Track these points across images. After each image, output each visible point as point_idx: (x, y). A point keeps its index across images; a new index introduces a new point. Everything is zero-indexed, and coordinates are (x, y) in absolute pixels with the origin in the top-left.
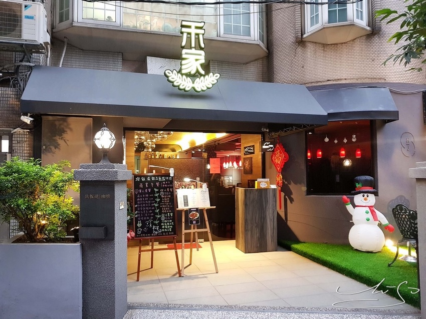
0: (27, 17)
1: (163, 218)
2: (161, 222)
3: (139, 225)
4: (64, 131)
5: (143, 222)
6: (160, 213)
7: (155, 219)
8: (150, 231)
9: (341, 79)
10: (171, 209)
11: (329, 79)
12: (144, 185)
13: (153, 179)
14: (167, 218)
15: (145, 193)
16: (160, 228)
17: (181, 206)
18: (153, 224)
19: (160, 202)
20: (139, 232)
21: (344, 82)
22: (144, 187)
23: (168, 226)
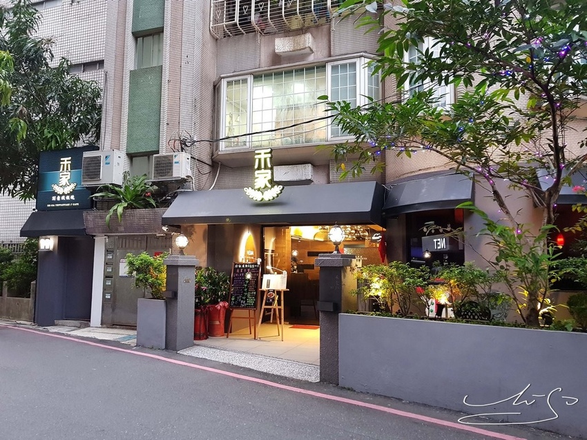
0: (176, 163)
1: (249, 296)
2: (247, 298)
3: (233, 299)
4: (192, 234)
5: (236, 298)
6: (248, 291)
7: (243, 295)
8: (239, 304)
9: (430, 168)
10: (255, 289)
11: (420, 168)
12: (240, 271)
13: (246, 266)
14: (252, 296)
15: (240, 277)
16: (246, 302)
17: (264, 288)
18: (242, 299)
19: (249, 283)
20: (232, 304)
21: (433, 170)
22: (240, 272)
23: (251, 301)
